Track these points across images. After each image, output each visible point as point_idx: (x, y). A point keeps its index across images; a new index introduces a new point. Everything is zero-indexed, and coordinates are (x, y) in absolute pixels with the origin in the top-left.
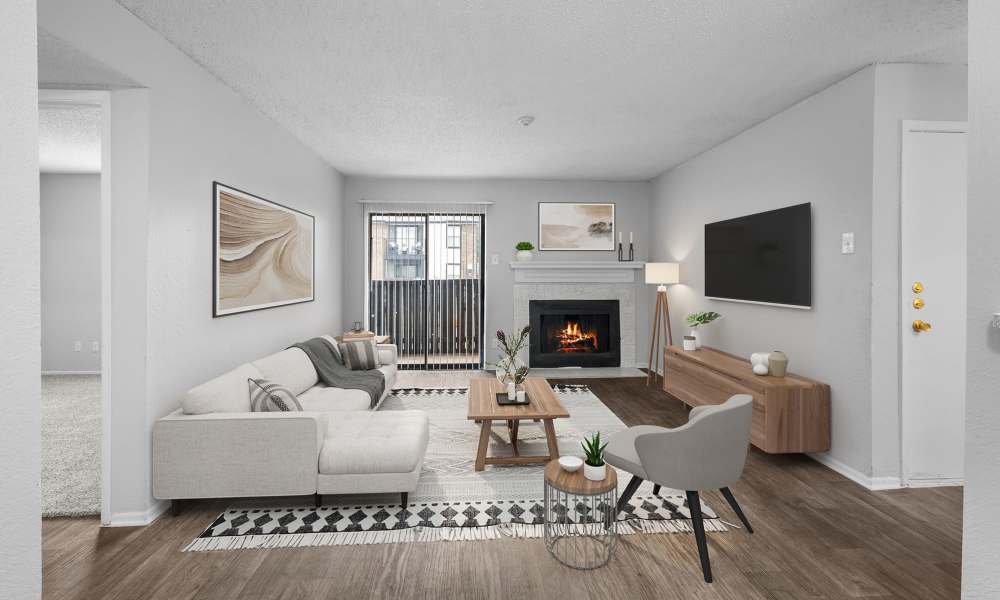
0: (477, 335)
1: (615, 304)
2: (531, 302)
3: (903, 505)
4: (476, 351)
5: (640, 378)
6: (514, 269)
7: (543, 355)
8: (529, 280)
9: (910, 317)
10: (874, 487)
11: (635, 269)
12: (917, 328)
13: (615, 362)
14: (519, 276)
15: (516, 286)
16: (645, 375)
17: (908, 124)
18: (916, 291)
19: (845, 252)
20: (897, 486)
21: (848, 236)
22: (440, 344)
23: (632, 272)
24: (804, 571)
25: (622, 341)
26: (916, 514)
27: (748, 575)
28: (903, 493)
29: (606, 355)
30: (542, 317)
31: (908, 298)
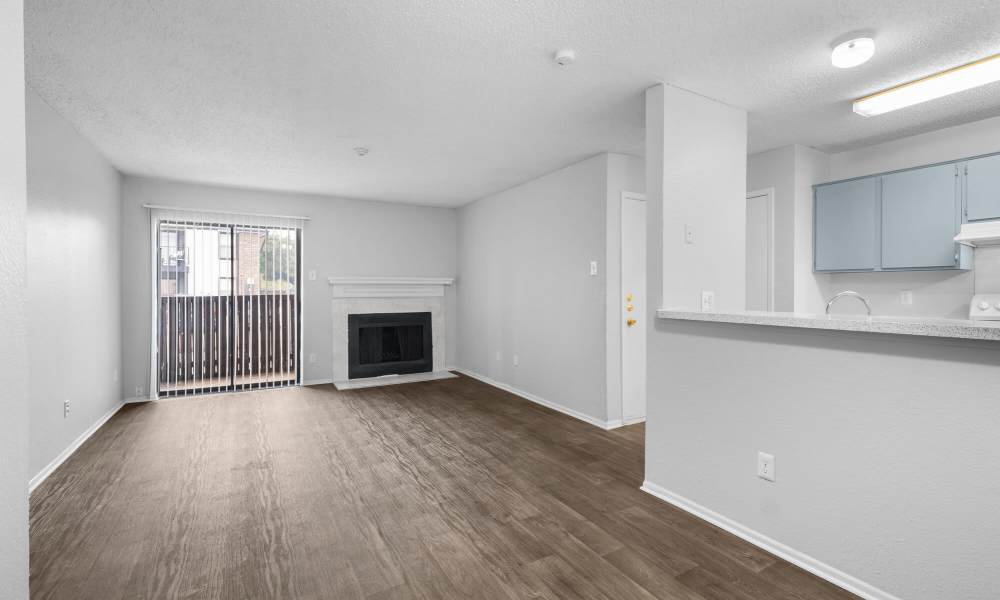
0: (293, 352)
1: (427, 316)
2: (349, 316)
3: (624, 436)
4: (292, 369)
5: (449, 379)
6: (332, 285)
7: (361, 366)
8: (348, 295)
9: (626, 317)
10: (608, 428)
11: (445, 285)
12: (630, 323)
13: (428, 367)
14: (338, 292)
15: (334, 301)
16: (453, 376)
17: (625, 194)
18: (629, 300)
19: (592, 273)
20: (620, 425)
21: (594, 264)
22: (250, 365)
23: (442, 288)
24: (572, 478)
25: (434, 349)
26: (629, 439)
27: (543, 488)
28: (624, 429)
29: (420, 362)
30: (361, 330)
31: (625, 305)
